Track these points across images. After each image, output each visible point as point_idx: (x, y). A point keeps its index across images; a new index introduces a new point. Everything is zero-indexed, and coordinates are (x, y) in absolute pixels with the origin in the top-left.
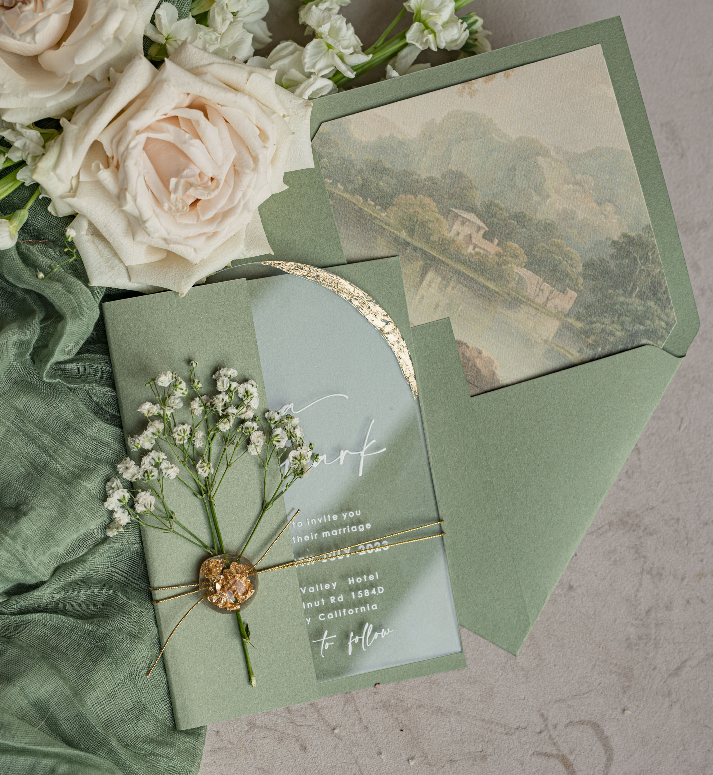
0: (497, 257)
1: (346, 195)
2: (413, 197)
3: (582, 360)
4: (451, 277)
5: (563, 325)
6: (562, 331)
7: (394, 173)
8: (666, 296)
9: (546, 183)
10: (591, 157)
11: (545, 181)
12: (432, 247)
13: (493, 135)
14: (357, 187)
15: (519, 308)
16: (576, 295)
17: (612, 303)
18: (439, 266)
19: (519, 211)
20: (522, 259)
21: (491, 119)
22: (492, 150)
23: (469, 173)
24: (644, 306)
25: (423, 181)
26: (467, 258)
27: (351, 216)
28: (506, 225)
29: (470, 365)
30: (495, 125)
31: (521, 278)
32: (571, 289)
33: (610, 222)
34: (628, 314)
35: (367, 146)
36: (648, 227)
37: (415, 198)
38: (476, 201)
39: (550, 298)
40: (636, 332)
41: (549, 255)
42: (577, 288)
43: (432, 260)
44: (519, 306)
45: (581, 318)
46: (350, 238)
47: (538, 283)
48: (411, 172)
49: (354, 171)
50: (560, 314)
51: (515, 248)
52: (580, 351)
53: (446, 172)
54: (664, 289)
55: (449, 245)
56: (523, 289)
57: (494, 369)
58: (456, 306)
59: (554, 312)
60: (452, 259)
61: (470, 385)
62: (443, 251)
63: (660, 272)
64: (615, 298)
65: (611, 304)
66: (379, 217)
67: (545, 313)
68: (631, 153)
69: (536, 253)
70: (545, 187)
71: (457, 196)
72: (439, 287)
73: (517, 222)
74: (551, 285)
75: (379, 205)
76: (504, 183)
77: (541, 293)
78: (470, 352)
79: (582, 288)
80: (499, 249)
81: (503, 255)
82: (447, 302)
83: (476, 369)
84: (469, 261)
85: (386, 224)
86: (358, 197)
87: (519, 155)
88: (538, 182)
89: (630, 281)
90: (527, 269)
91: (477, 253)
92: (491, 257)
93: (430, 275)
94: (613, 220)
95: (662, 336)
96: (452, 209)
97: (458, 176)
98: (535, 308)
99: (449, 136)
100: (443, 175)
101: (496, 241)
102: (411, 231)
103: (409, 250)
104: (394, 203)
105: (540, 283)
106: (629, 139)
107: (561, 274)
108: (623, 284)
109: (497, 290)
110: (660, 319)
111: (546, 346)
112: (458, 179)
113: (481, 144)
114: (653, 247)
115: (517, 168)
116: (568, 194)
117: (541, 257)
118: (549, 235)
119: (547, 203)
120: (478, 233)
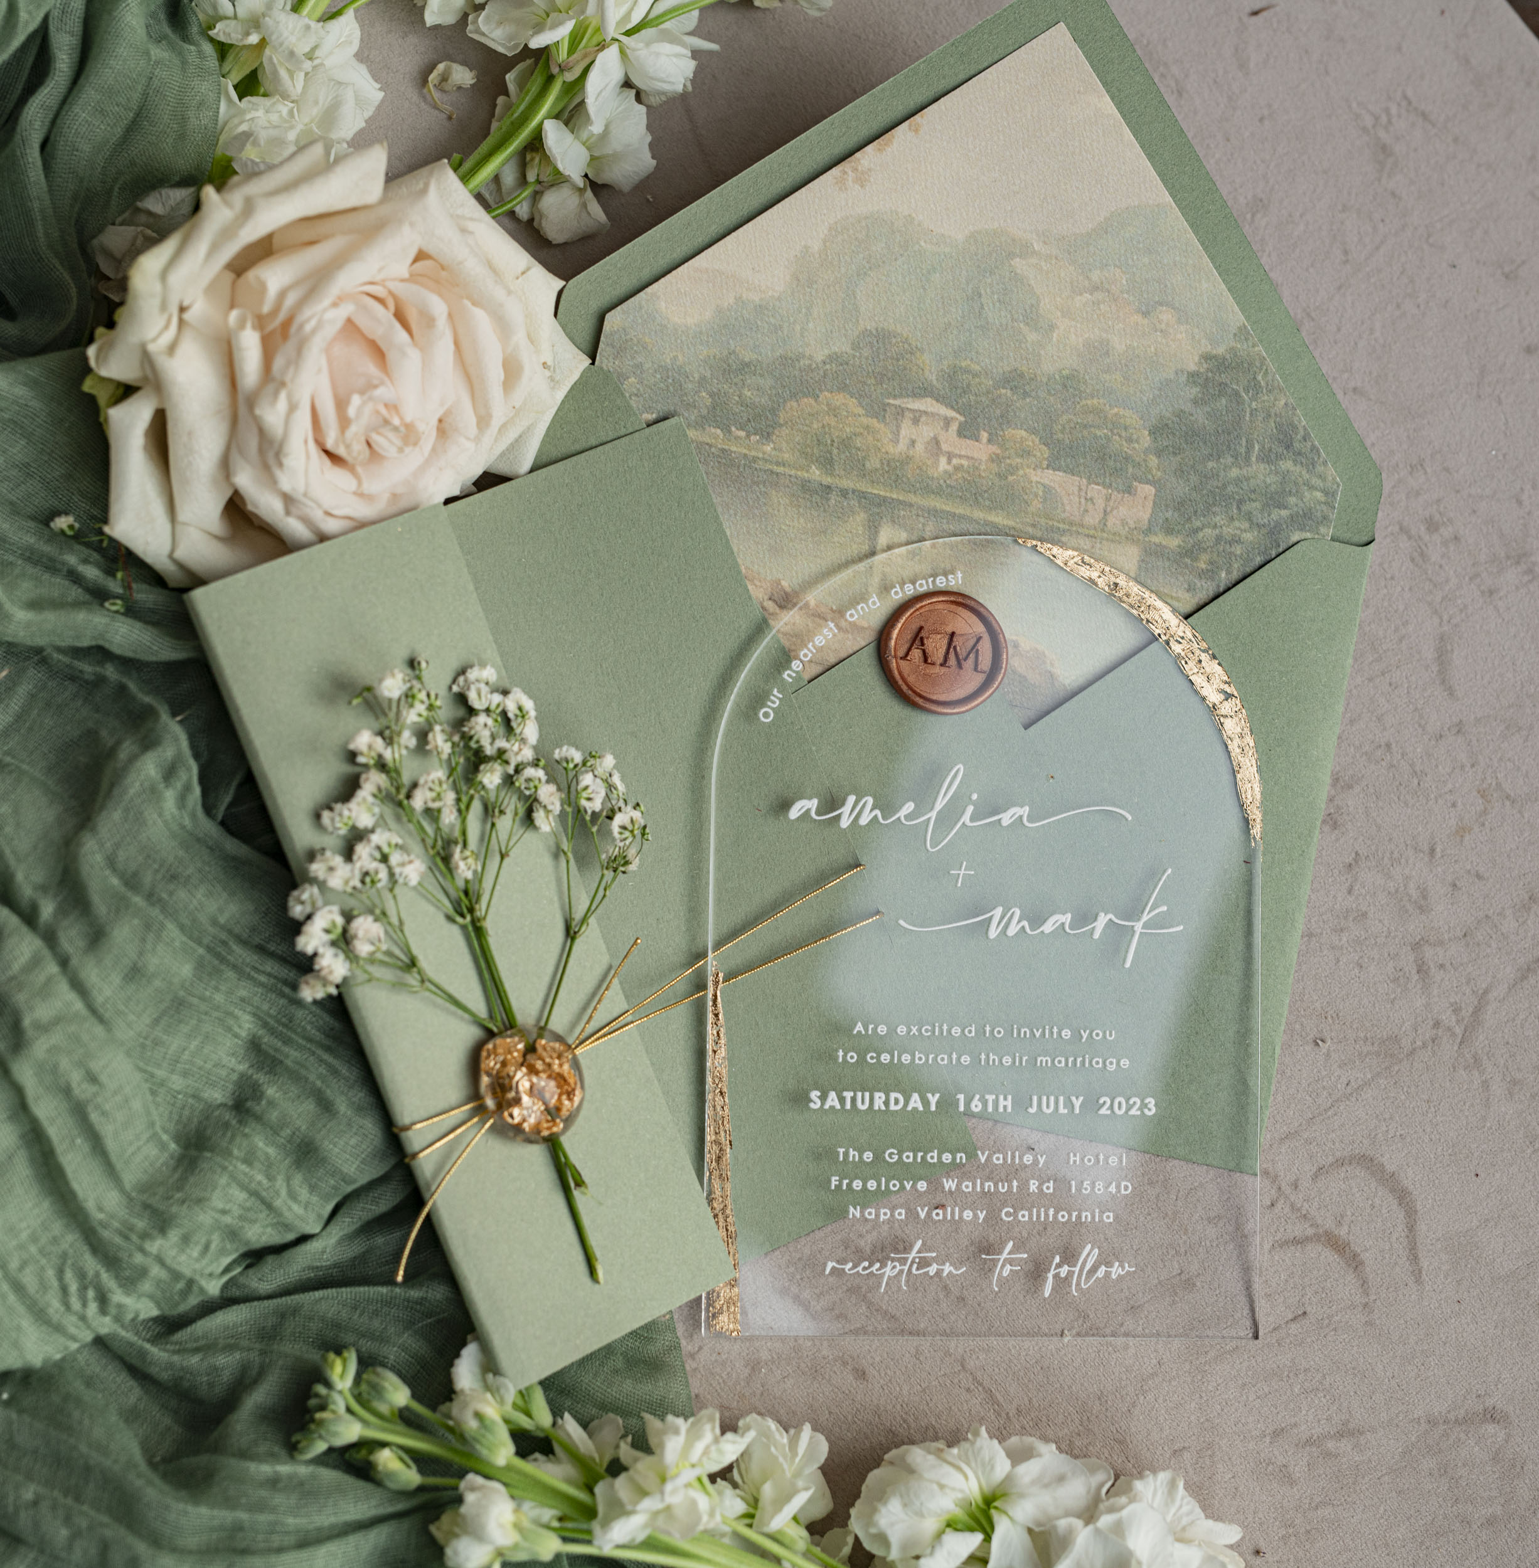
0: (995, 465)
1: (691, 434)
2: (812, 401)
7: (764, 365)
8: (1309, 444)
9: (1042, 304)
10: (1107, 232)
11: (1039, 300)
12: (873, 481)
13: (923, 243)
16: (1153, 490)
17: (1220, 484)
19: (1009, 369)
20: (1039, 454)
21: (910, 216)
22: (929, 273)
23: (898, 326)
24: (1277, 472)
25: (821, 365)
26: (942, 482)
28: (994, 400)
30: (919, 225)
31: (1048, 489)
32: (1141, 482)
33: (1174, 341)
34: (1252, 496)
35: (701, 333)
36: (1242, 329)
37: (816, 400)
38: (927, 374)
39: (1109, 509)
40: (1276, 524)
41: (1086, 433)
42: (1150, 477)
45: (1174, 529)
47: (1080, 489)
48: (794, 356)
49: (690, 385)
50: (1136, 532)
51: (1022, 437)
53: (859, 337)
55: (902, 468)
56: (1057, 508)
57: (1049, 667)
59: (1123, 532)
60: (915, 493)
61: (1017, 710)
62: (896, 481)
63: (1286, 404)
64: (1222, 474)
65: (1217, 487)
66: (762, 455)
68: (1174, 204)
69: (1061, 436)
70: (1041, 311)
71: (890, 374)
73: (1012, 389)
74: (1104, 485)
75: (756, 434)
76: (967, 326)
77: (1090, 507)
79: (1160, 474)
80: (994, 449)
81: (1004, 458)
83: (1017, 678)
84: (948, 486)
85: (778, 464)
86: (712, 429)
87: (979, 267)
88: (1027, 307)
89: (1239, 436)
90: (1055, 469)
91: (958, 468)
94: (1179, 336)
95: (1325, 518)
96: (888, 401)
97: (882, 337)
99: (843, 270)
100: (853, 344)
101: (984, 436)
102: (828, 464)
104: (782, 421)
105: (1084, 488)
107: (1116, 461)
108: (1228, 446)
109: (1011, 523)
110: (1312, 488)
112: (884, 343)
113: (906, 266)
114: (1262, 364)
115: (983, 292)
116: (1087, 312)
117: (1071, 441)
118: (1075, 396)
119: (1055, 339)
120: (947, 431)
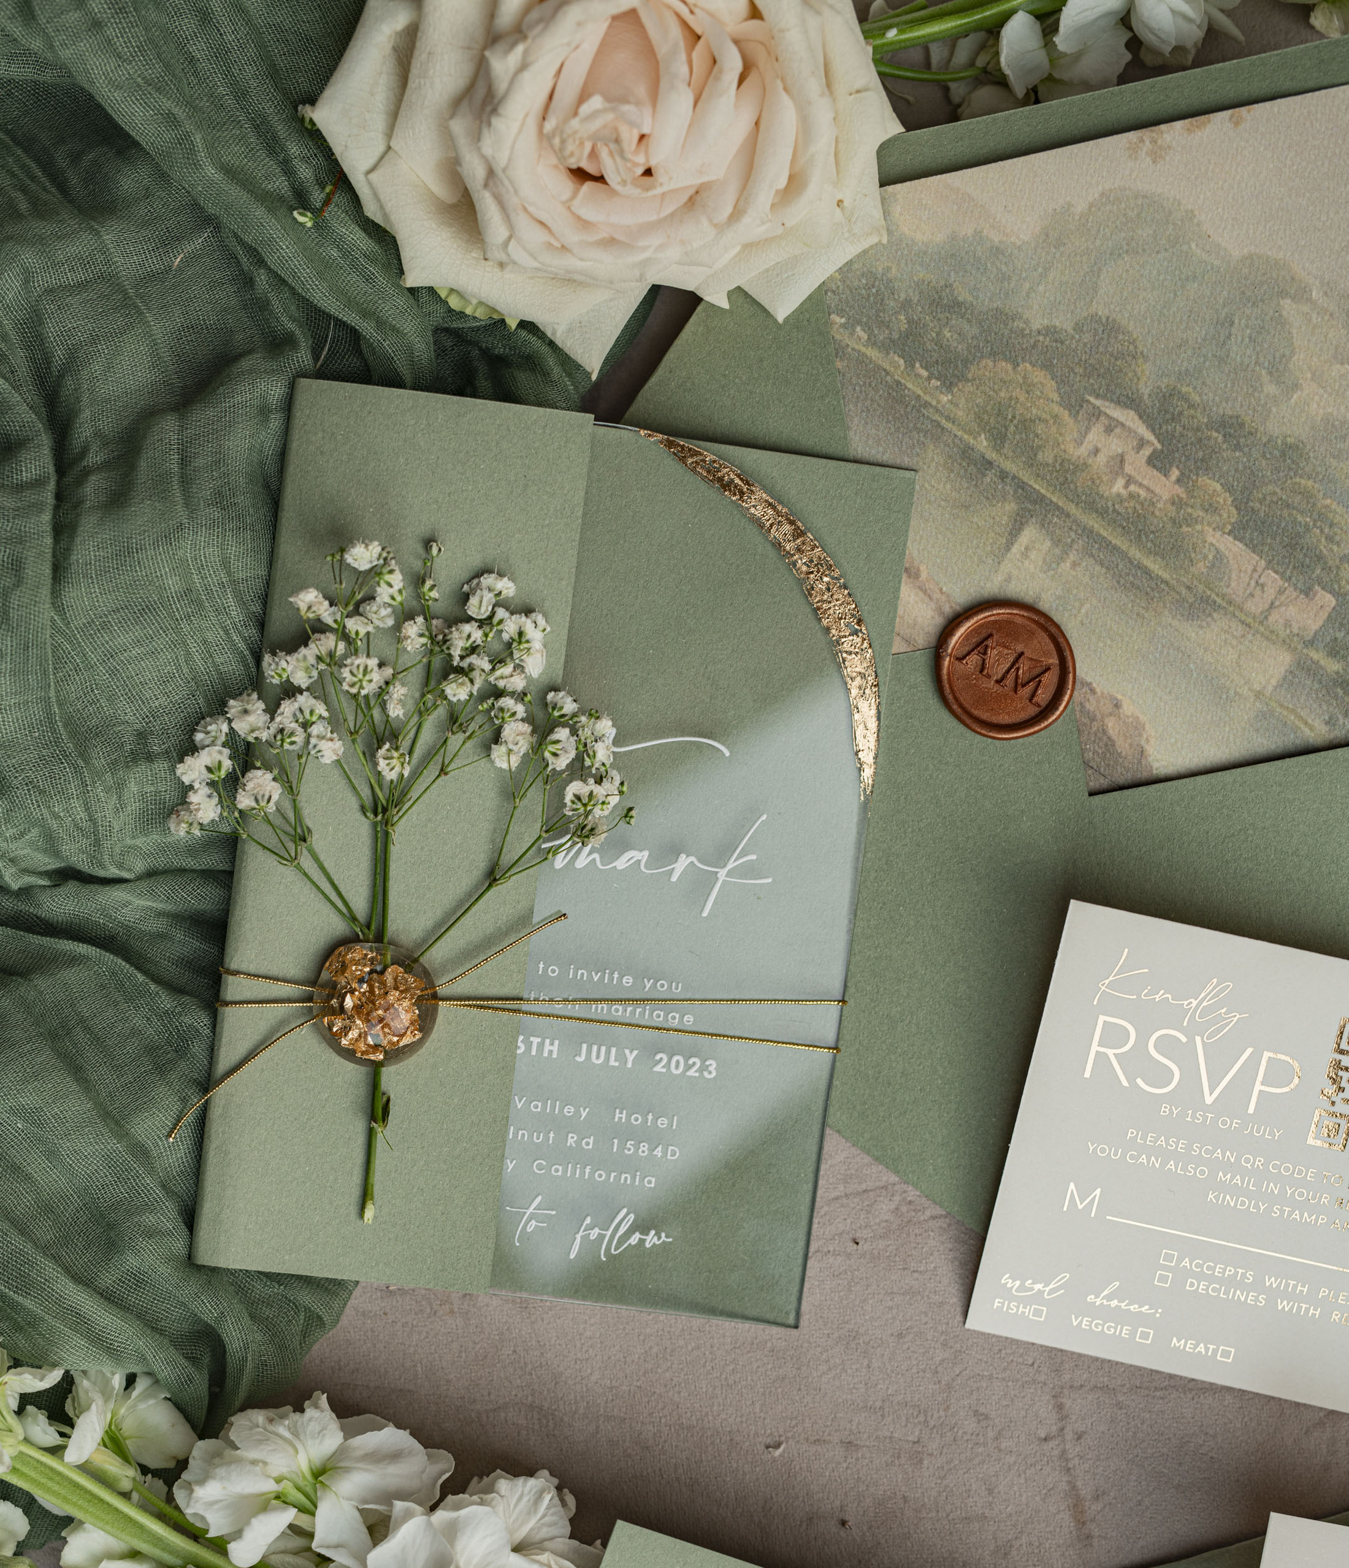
0: (1174, 508)
1: (872, 353)
2: (1009, 367)
3: (1331, 741)
4: (1073, 540)
5: (1299, 664)
6: (1295, 676)
7: (976, 312)
9: (1295, 358)
11: (1293, 352)
12: (1038, 475)
13: (1193, 246)
14: (895, 336)
15: (1209, 619)
16: (1334, 603)
18: (1049, 516)
19: (1230, 413)
20: (1225, 515)
21: (1192, 211)
22: (1187, 279)
23: (1132, 323)
25: (1034, 334)
26: (1110, 504)
27: (877, 397)
28: (1200, 440)
29: (1094, 729)
30: (1198, 225)
31: (1219, 556)
32: (1323, 588)
37: (1014, 368)
38: (1141, 385)
39: (1277, 603)
42: (1336, 587)
43: (1035, 502)
44: (1210, 615)
45: (1338, 652)
46: (870, 442)
47: (1255, 570)
48: (1010, 314)
49: (892, 304)
50: (1295, 639)
51: (1215, 491)
53: (1086, 319)
55: (1074, 473)
56: (1221, 580)
57: (1143, 743)
58: (1077, 604)
59: (1282, 634)
60: (1077, 504)
61: (1090, 772)
62: (1062, 484)
66: (934, 403)
67: (1262, 634)
69: (1257, 505)
70: (1291, 366)
71: (1102, 371)
72: (1044, 560)
73: (1224, 436)
74: (1282, 576)
75: (937, 379)
76: (1204, 351)
77: (1258, 592)
78: (1098, 701)
80: (1180, 491)
81: (1186, 505)
82: (1059, 592)
83: (1105, 738)
84: (1114, 510)
85: (948, 418)
86: (896, 358)
87: (1243, 293)
88: (1278, 355)
90: (1235, 538)
91: (1131, 496)
92: (1159, 505)
93: (1029, 534)
96: (1088, 397)
97: (1110, 328)
98: (1243, 622)
99: (1098, 242)
100: (1077, 324)
101: (1175, 473)
102: (999, 439)
103: (990, 477)
104: (970, 376)
105: (1260, 570)
107: (1305, 555)
109: (1166, 576)
111: (1258, 704)
112: (1109, 336)
113: (1165, 263)
115: (1236, 321)
116: (1341, 385)
117: (1267, 515)
118: (1290, 469)
119: (1293, 401)
120: (1138, 452)
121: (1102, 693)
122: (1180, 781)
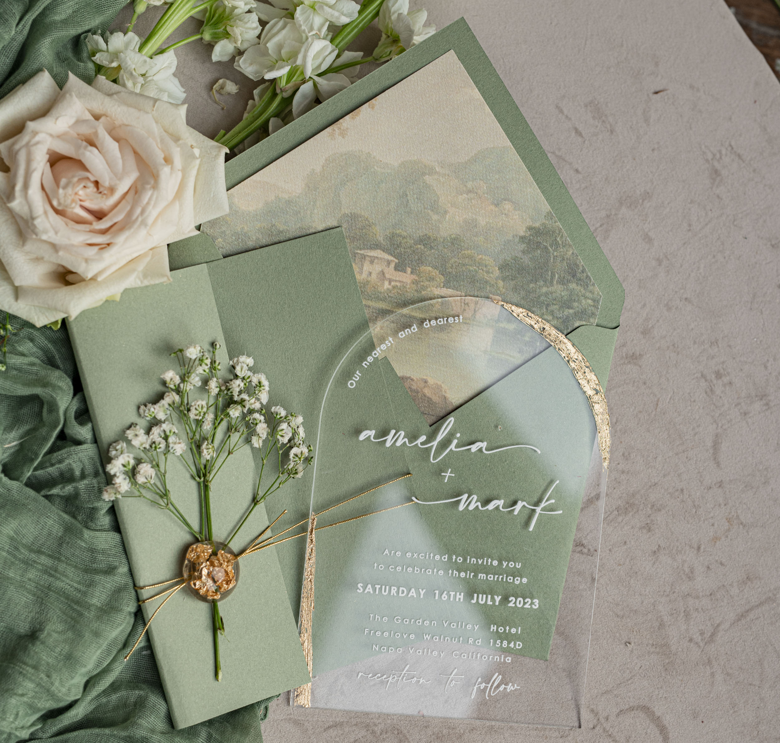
0: (415, 285)
3: (524, 360)
4: (376, 317)
5: (497, 331)
6: (498, 338)
7: (291, 233)
8: (585, 275)
9: (440, 200)
10: (476, 162)
11: (438, 198)
13: (376, 168)
15: (450, 328)
16: (501, 299)
17: (537, 296)
19: (422, 234)
20: (438, 280)
21: (369, 153)
22: (379, 183)
23: (362, 211)
24: (567, 290)
26: (386, 294)
28: (414, 251)
29: (420, 396)
30: (374, 158)
32: (493, 295)
33: (512, 219)
34: (554, 302)
35: (257, 215)
36: (549, 213)
38: (378, 236)
39: (477, 309)
40: (568, 317)
41: (464, 269)
42: (499, 292)
48: (306, 228)
49: (251, 243)
50: (491, 321)
51: (429, 271)
52: (521, 351)
53: (341, 217)
54: (581, 268)
55: (364, 287)
56: (448, 308)
57: (444, 394)
59: (485, 322)
60: (371, 300)
61: (426, 416)
63: (573, 253)
64: (538, 290)
65: (535, 297)
67: (476, 325)
68: (512, 147)
69: (451, 270)
70: (440, 204)
71: (358, 237)
73: (424, 245)
74: (474, 296)
76: (400, 212)
77: (466, 307)
78: (416, 383)
79: (504, 290)
80: (414, 277)
81: (419, 282)
83: (426, 399)
84: (389, 297)
87: (406, 180)
88: (432, 201)
89: (547, 270)
90: (447, 288)
91: (394, 287)
92: (408, 286)
94: (515, 217)
95: (593, 314)
96: (357, 251)
97: (354, 217)
99: (333, 182)
101: (409, 270)
106: (506, 134)
107: (480, 283)
108: (541, 276)
110: (586, 298)
111: (487, 356)
112: (355, 221)
113: (367, 180)
114: (560, 232)
115: (408, 193)
116: (465, 204)
117: (456, 273)
118: (458, 249)
119: (447, 219)
120: (389, 267)
121: (417, 379)
122: (467, 404)
